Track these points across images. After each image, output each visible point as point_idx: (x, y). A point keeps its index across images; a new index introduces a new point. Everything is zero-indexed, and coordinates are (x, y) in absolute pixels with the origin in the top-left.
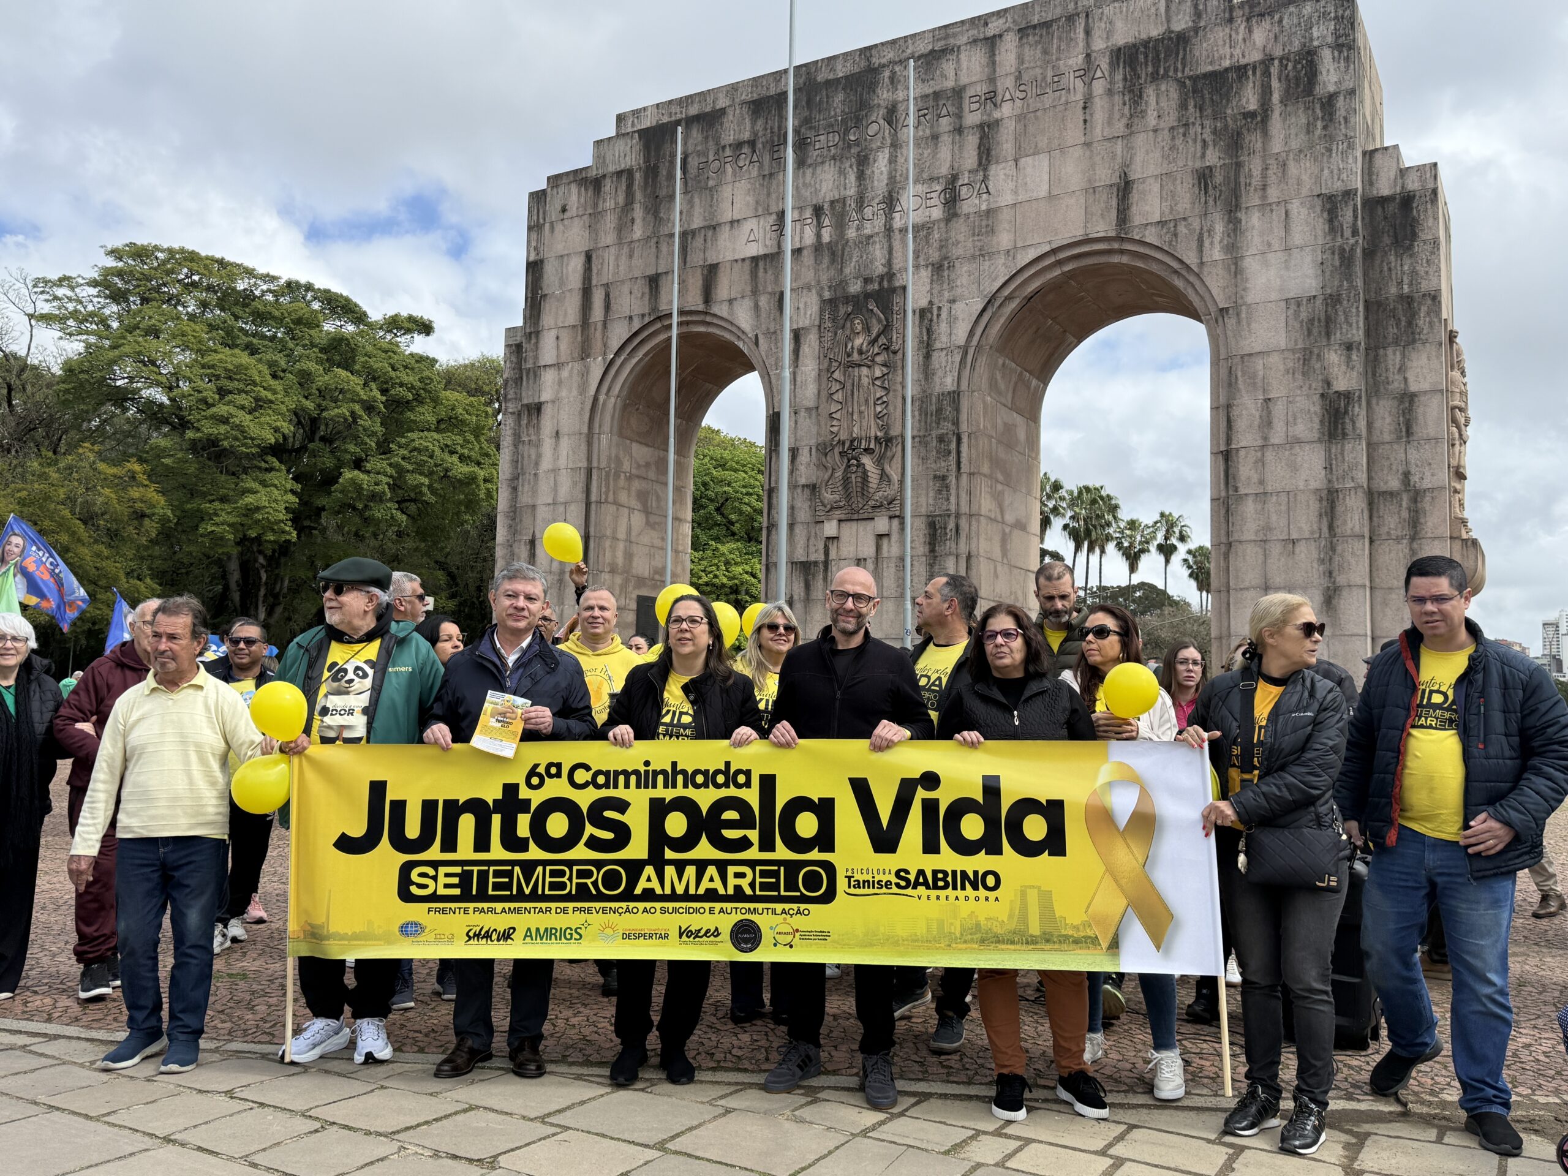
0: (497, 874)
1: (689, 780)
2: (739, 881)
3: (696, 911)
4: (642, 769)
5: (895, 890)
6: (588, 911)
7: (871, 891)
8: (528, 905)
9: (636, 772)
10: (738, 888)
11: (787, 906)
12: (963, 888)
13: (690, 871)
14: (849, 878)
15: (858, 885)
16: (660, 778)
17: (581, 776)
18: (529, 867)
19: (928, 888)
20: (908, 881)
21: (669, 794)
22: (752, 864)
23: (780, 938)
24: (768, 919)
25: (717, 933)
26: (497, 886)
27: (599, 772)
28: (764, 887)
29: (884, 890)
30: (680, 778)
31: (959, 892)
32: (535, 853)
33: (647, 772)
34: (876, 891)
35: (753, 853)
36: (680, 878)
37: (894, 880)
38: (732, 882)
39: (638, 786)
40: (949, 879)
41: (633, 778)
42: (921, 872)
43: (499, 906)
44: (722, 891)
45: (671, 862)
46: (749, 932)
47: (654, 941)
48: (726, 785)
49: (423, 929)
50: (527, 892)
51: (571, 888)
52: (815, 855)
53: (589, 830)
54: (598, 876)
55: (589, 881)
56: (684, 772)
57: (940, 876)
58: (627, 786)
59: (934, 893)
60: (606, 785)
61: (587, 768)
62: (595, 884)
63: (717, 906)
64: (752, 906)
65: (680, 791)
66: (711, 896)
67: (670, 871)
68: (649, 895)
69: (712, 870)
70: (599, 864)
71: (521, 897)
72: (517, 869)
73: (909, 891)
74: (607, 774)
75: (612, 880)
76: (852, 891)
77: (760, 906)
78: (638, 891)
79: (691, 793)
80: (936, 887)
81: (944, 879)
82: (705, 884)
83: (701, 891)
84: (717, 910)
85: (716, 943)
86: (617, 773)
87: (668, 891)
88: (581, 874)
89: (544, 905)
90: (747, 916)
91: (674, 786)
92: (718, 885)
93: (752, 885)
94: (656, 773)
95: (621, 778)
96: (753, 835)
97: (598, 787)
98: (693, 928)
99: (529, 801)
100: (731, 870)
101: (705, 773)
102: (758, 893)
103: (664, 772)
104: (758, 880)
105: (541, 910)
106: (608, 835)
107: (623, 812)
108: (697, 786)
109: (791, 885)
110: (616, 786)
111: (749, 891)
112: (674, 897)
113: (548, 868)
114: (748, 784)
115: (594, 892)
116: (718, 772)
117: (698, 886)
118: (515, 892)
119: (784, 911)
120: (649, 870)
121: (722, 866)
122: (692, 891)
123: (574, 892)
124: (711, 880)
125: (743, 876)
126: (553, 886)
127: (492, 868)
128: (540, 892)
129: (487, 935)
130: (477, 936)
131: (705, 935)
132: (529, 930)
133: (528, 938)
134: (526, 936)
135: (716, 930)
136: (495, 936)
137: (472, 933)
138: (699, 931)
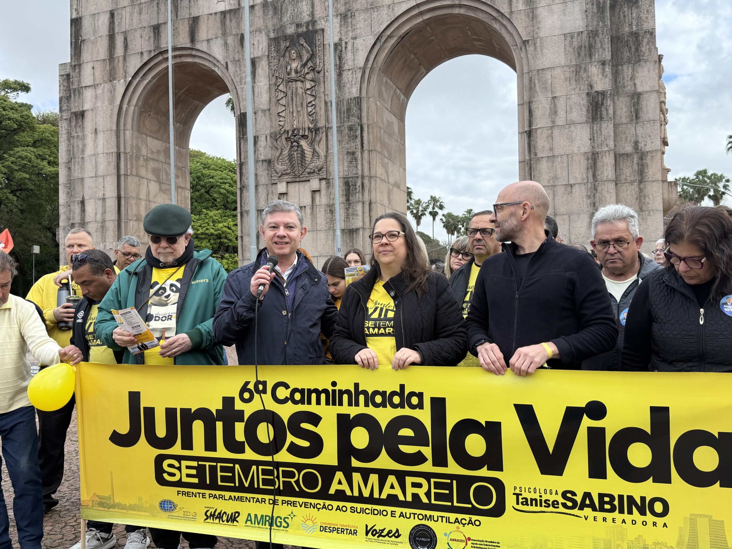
0: (223, 469)
1: (370, 399)
2: (416, 490)
3: (380, 513)
4: (330, 388)
5: (561, 509)
7: (539, 509)
8: (249, 495)
9: (325, 391)
10: (415, 496)
11: (460, 516)
12: (630, 512)
13: (374, 478)
14: (517, 495)
15: (526, 502)
16: (345, 397)
17: (282, 393)
18: (246, 465)
19: (594, 509)
20: (574, 502)
21: (353, 411)
22: (427, 476)
23: (453, 545)
25: (397, 534)
26: (223, 479)
27: (295, 390)
28: (438, 497)
29: (551, 509)
30: (362, 398)
31: (626, 516)
32: (249, 454)
33: (334, 391)
34: (543, 509)
35: (427, 467)
36: (366, 485)
37: (561, 500)
38: (410, 490)
39: (327, 403)
40: (616, 503)
41: (323, 396)
42: (587, 495)
43: (228, 494)
44: (401, 498)
45: (358, 470)
46: (426, 537)
47: (344, 536)
48: (401, 405)
49: (175, 506)
50: (247, 485)
51: (279, 484)
52: (484, 472)
53: (290, 438)
54: (299, 476)
55: (292, 480)
56: (365, 392)
57: (607, 499)
58: (318, 403)
59: (600, 515)
60: (302, 401)
61: (287, 386)
62: (297, 482)
63: (398, 510)
64: (428, 513)
65: (361, 409)
66: (392, 501)
67: (357, 477)
68: (340, 496)
69: (392, 479)
70: (300, 467)
71: (241, 489)
72: (237, 466)
73: (576, 511)
74: (302, 391)
75: (310, 480)
76: (520, 507)
77: (436, 514)
78: (332, 491)
79: (371, 411)
80: (602, 509)
81: (611, 503)
82: (387, 491)
83: (384, 496)
84: (397, 514)
85: (396, 544)
86: (310, 391)
87: (356, 493)
88: (286, 474)
89: (260, 496)
90: (424, 522)
91: (357, 404)
92: (397, 491)
93: (428, 494)
94: (341, 393)
95: (314, 396)
96: (427, 451)
97: (295, 402)
98: (377, 528)
99: (243, 412)
100: (409, 480)
101: (383, 394)
102: (433, 502)
103: (348, 392)
104: (433, 491)
105: (258, 500)
106: (305, 444)
107: (316, 425)
108: (376, 405)
109: (463, 497)
110: (309, 403)
111: (425, 500)
112: (360, 499)
113: (260, 467)
114: (420, 406)
115: (297, 490)
116: (393, 393)
117: (380, 492)
118: (237, 485)
119: (457, 521)
120: (339, 475)
121: (401, 476)
122: (376, 495)
123: (281, 488)
124: (392, 487)
125: (419, 485)
126: (266, 482)
127: (219, 465)
128: (256, 486)
129: (220, 517)
130: (212, 515)
131: (387, 535)
132: (249, 515)
133: (249, 523)
134: (247, 520)
135: (397, 531)
136: (225, 518)
137: (208, 514)
138: (383, 531)
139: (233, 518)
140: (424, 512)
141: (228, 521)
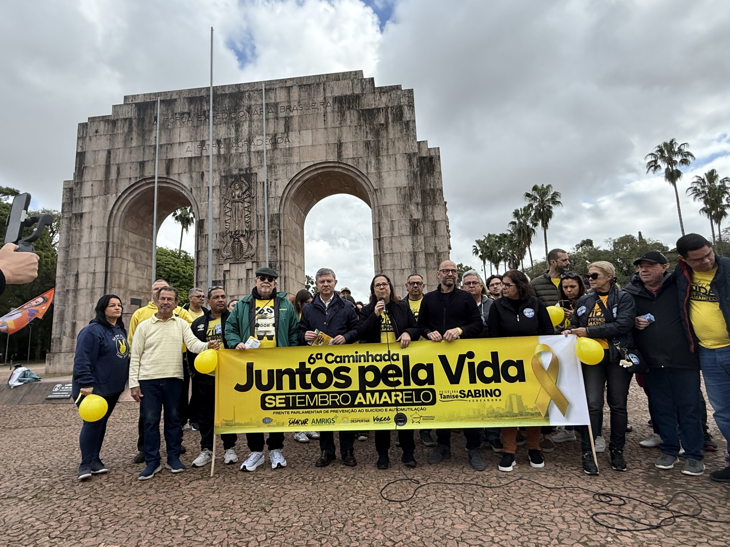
0: (299, 398)
1: (374, 359)
2: (396, 398)
3: (380, 410)
4: (355, 355)
5: (459, 398)
6: (337, 411)
7: (450, 399)
8: (313, 410)
9: (352, 356)
10: (396, 401)
11: (417, 407)
12: (487, 396)
13: (377, 395)
14: (441, 394)
15: (445, 397)
16: (362, 358)
17: (330, 358)
18: (312, 395)
19: (473, 397)
20: (464, 395)
21: (366, 365)
22: (401, 391)
23: (414, 419)
24: (408, 412)
25: (389, 419)
26: (300, 403)
27: (337, 357)
28: (407, 400)
29: (455, 399)
30: (370, 358)
31: (485, 398)
32: (314, 389)
33: (357, 356)
34: (452, 399)
35: (402, 387)
36: (373, 398)
37: (459, 394)
38: (394, 398)
39: (354, 362)
40: (481, 393)
41: (351, 359)
42: (469, 391)
43: (301, 411)
44: (390, 402)
45: (368, 391)
46: (402, 418)
47: (363, 423)
48: (389, 360)
49: (272, 420)
50: (312, 405)
51: (329, 403)
52: (427, 386)
53: (335, 380)
54: (340, 398)
56: (372, 355)
57: (477, 392)
58: (349, 362)
59: (475, 399)
60: (341, 362)
61: (333, 355)
62: (339, 401)
63: (388, 408)
64: (402, 407)
65: (370, 363)
66: (386, 404)
67: (368, 395)
68: (360, 405)
69: (385, 394)
70: (340, 393)
71: (309, 407)
72: (307, 396)
73: (465, 399)
74: (341, 357)
75: (345, 399)
76: (443, 400)
77: (406, 407)
78: (356, 403)
79: (375, 364)
80: (476, 397)
81: (479, 393)
82: (383, 400)
83: (381, 402)
84: (388, 410)
85: (389, 423)
86: (344, 357)
87: (368, 403)
88: (333, 397)
89: (319, 410)
90: (401, 412)
91: (368, 361)
92: (388, 400)
93: (402, 399)
94: (360, 356)
96: (401, 379)
97: (337, 362)
98: (379, 417)
99: (310, 369)
100: (393, 394)
101: (380, 355)
102: (404, 402)
103: (364, 356)
104: (404, 397)
105: (318, 412)
107: (348, 372)
108: (377, 361)
109: (418, 398)
111: (401, 402)
112: (370, 405)
113: (320, 395)
114: (398, 359)
115: (338, 404)
116: (385, 355)
117: (380, 400)
118: (307, 405)
119: (415, 409)
120: (360, 395)
121: (389, 392)
123: (330, 404)
124: (385, 398)
125: (398, 396)
126: (322, 402)
127: (297, 396)
128: (317, 405)
129: (297, 422)
130: (293, 422)
131: (384, 420)
132: (313, 419)
133: (313, 423)
134: (312, 422)
135: (389, 417)
136: (300, 423)
137: (291, 422)
138: (382, 418)
139: (305, 422)
140: (400, 407)
141: (302, 424)
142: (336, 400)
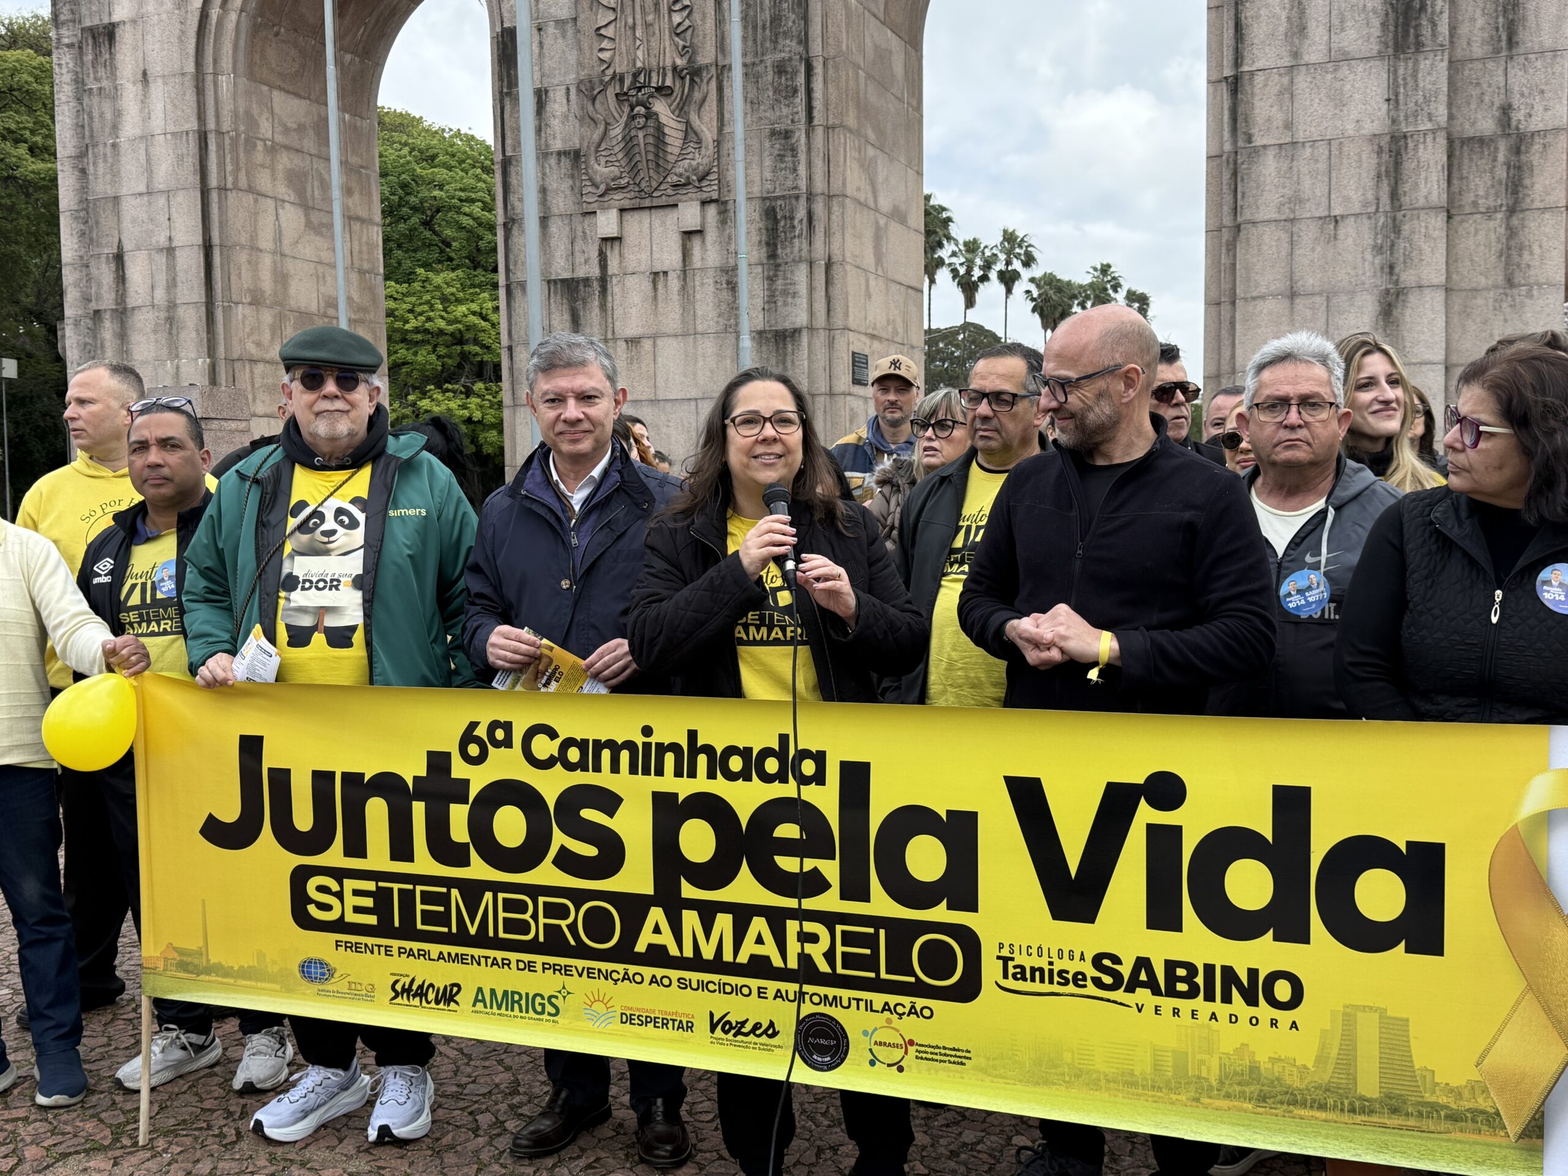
0: (427, 898)
1: (718, 764)
2: (806, 948)
3: (737, 990)
4: (640, 740)
5: (1091, 989)
7: (1046, 987)
8: (477, 952)
9: (630, 745)
10: (805, 959)
11: (893, 999)
12: (1226, 999)
13: (724, 922)
14: (1006, 960)
15: (1021, 974)
16: (669, 758)
17: (543, 747)
18: (473, 890)
19: (1156, 992)
20: (1117, 976)
21: (684, 788)
22: (829, 919)
23: (880, 1053)
25: (772, 1031)
26: (427, 917)
27: (569, 743)
28: (849, 961)
29: (1071, 988)
30: (702, 760)
31: (1218, 1006)
32: (478, 869)
33: (647, 746)
34: (1056, 988)
35: (830, 901)
36: (708, 935)
37: (1091, 972)
38: (793, 947)
39: (633, 770)
40: (1200, 980)
41: (625, 756)
42: (1143, 963)
43: (434, 949)
44: (777, 962)
45: (692, 904)
47: (669, 1031)
48: (781, 777)
49: (331, 972)
50: (473, 931)
51: (537, 931)
52: (940, 913)
53: (559, 839)
54: (577, 916)
56: (709, 750)
57: (1181, 972)
58: (615, 768)
59: (1167, 1003)
60: (582, 765)
61: (552, 734)
62: (573, 927)
63: (772, 986)
64: (831, 992)
65: (701, 784)
66: (759, 967)
67: (690, 919)
68: (657, 956)
70: (579, 897)
71: (462, 938)
72: (455, 893)
73: (1119, 995)
74: (582, 745)
75: (598, 924)
76: (1010, 983)
77: (845, 994)
78: (641, 947)
79: (720, 787)
80: (1172, 992)
81: (1189, 980)
82: (749, 948)
83: (743, 958)
84: (771, 994)
85: (767, 1050)
86: (599, 746)
87: (688, 952)
88: (553, 911)
89: (499, 955)
90: (822, 1009)
91: (692, 774)
92: (770, 949)
93: (830, 956)
94: (662, 749)
95: (606, 754)
96: (830, 869)
97: (570, 767)
98: (733, 1018)
99: (467, 782)
100: (792, 927)
101: (746, 753)
102: (840, 970)
103: (675, 748)
104: (840, 949)
105: (495, 962)
106: (589, 850)
107: (611, 815)
108: (731, 776)
109: (899, 962)
110: (597, 768)
111: (823, 967)
112: (697, 963)
113: (501, 896)
114: (819, 778)
115: (573, 942)
116: (766, 753)
117: (736, 950)
118: (455, 930)
119: (886, 1007)
120: (656, 915)
121: (777, 919)
122: (728, 956)
123: (542, 939)
124: (760, 940)
125: (814, 938)
126: (510, 926)
127: (419, 888)
128: (491, 934)
129: (421, 993)
130: (407, 991)
131: (753, 1031)
132: (480, 990)
133: (480, 1005)
134: (476, 1000)
135: (772, 1024)
136: (431, 996)
137: (399, 987)
138: (743, 1023)
139: (448, 996)
140: (822, 990)
141: (437, 1002)
142: (563, 924)
